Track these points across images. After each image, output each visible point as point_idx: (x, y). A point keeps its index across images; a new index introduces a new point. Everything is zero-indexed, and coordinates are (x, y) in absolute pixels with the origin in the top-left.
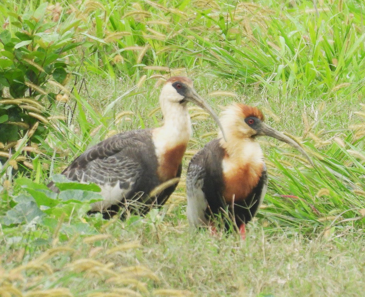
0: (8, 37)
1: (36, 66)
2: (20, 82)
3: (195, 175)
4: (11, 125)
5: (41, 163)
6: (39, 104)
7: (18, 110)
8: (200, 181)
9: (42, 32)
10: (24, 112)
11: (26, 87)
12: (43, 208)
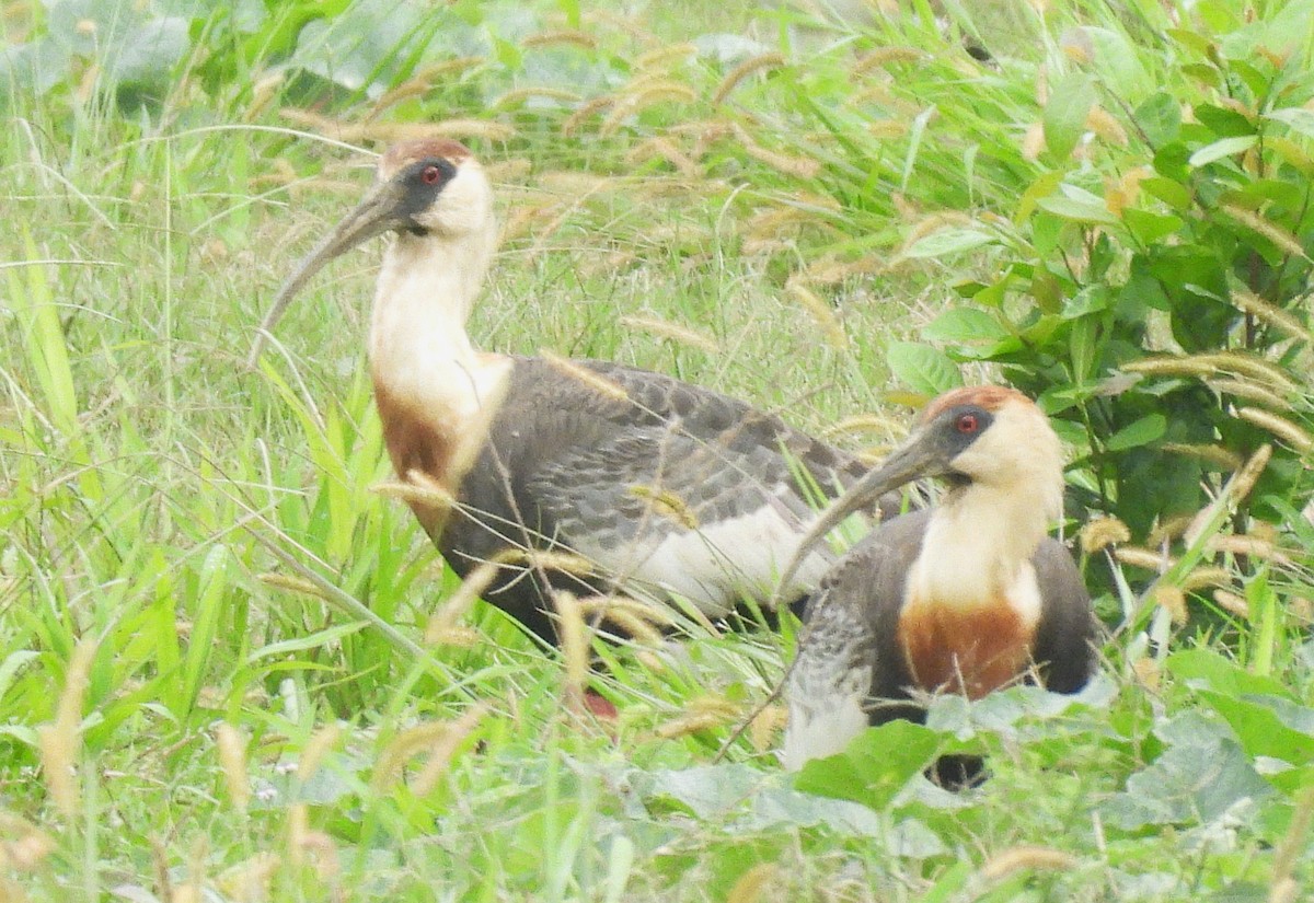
0: (1171, 120)
1: (1271, 231)
2: (1208, 294)
3: (839, 650)
4: (1172, 456)
5: (1282, 598)
6: (1279, 377)
7: (1203, 396)
8: (857, 673)
9: (1294, 104)
10: (1225, 406)
11: (1232, 312)
12: (1265, 766)
